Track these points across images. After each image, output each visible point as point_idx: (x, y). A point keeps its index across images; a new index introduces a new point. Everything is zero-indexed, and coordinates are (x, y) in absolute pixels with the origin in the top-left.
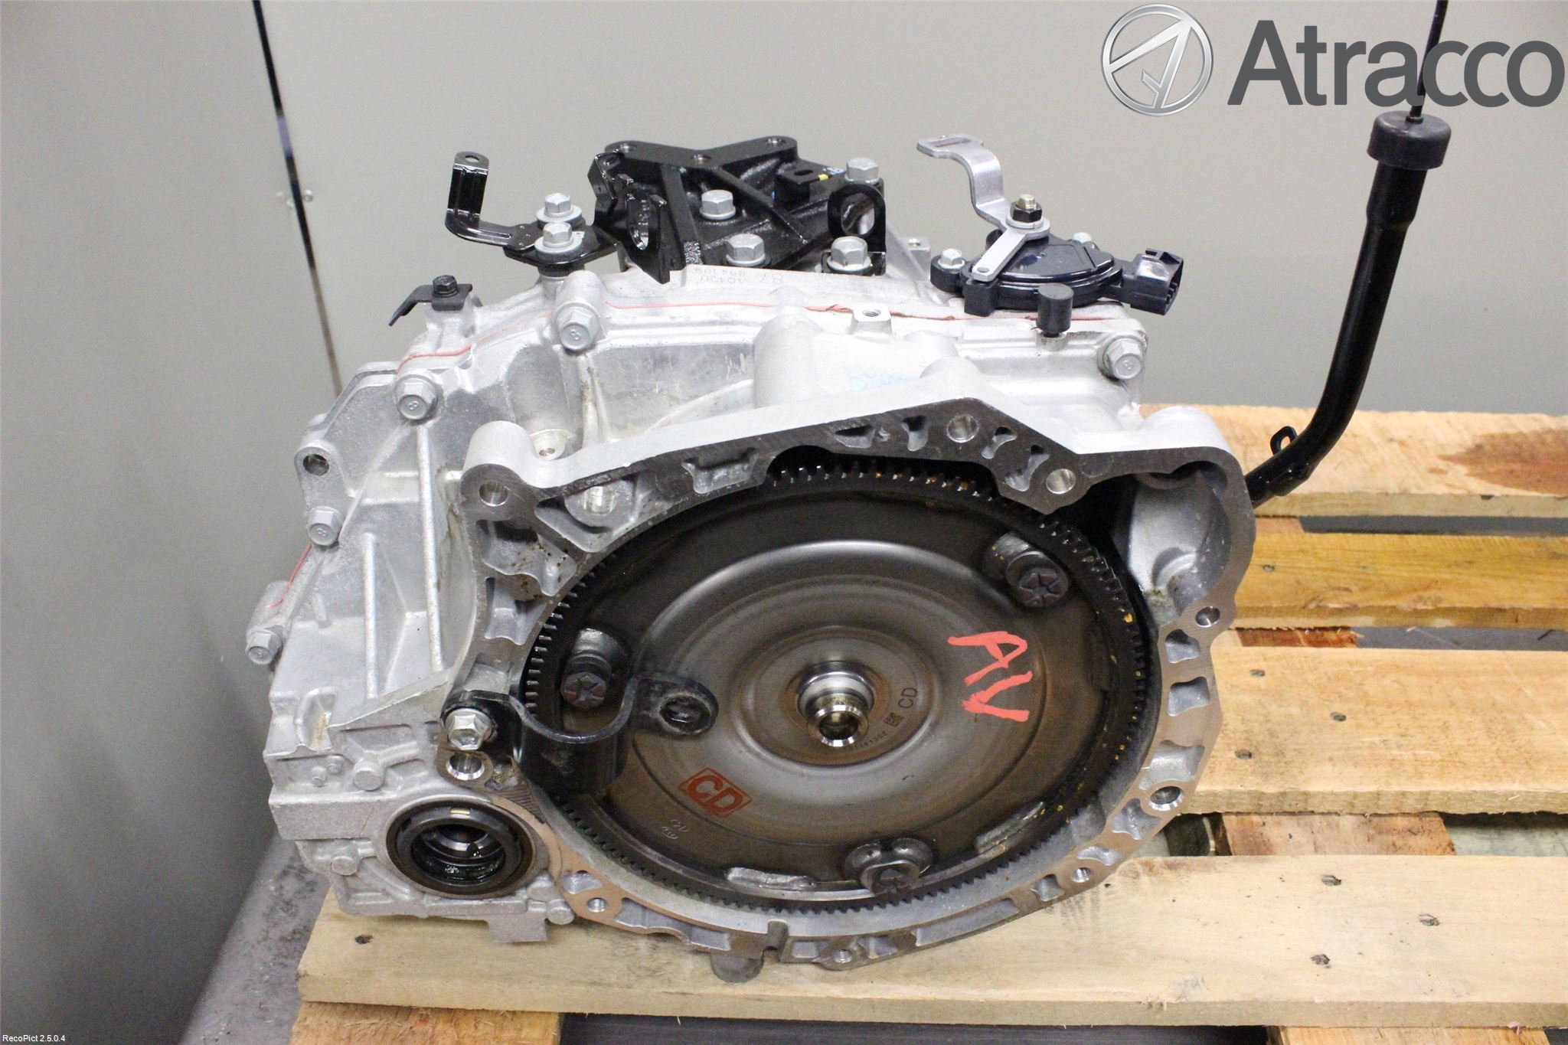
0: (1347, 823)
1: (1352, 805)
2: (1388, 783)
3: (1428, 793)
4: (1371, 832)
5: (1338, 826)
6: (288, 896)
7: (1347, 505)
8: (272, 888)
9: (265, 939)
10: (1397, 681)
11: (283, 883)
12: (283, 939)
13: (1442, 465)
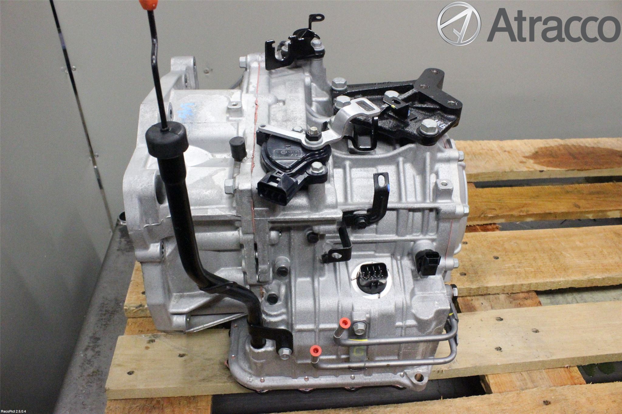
0: (502, 297)
1: (504, 290)
2: (516, 281)
3: (531, 284)
4: (511, 300)
5: (499, 299)
6: (89, 358)
7: (491, 177)
8: (82, 355)
9: (81, 376)
10: (516, 243)
11: (87, 353)
12: (89, 375)
13: (524, 160)
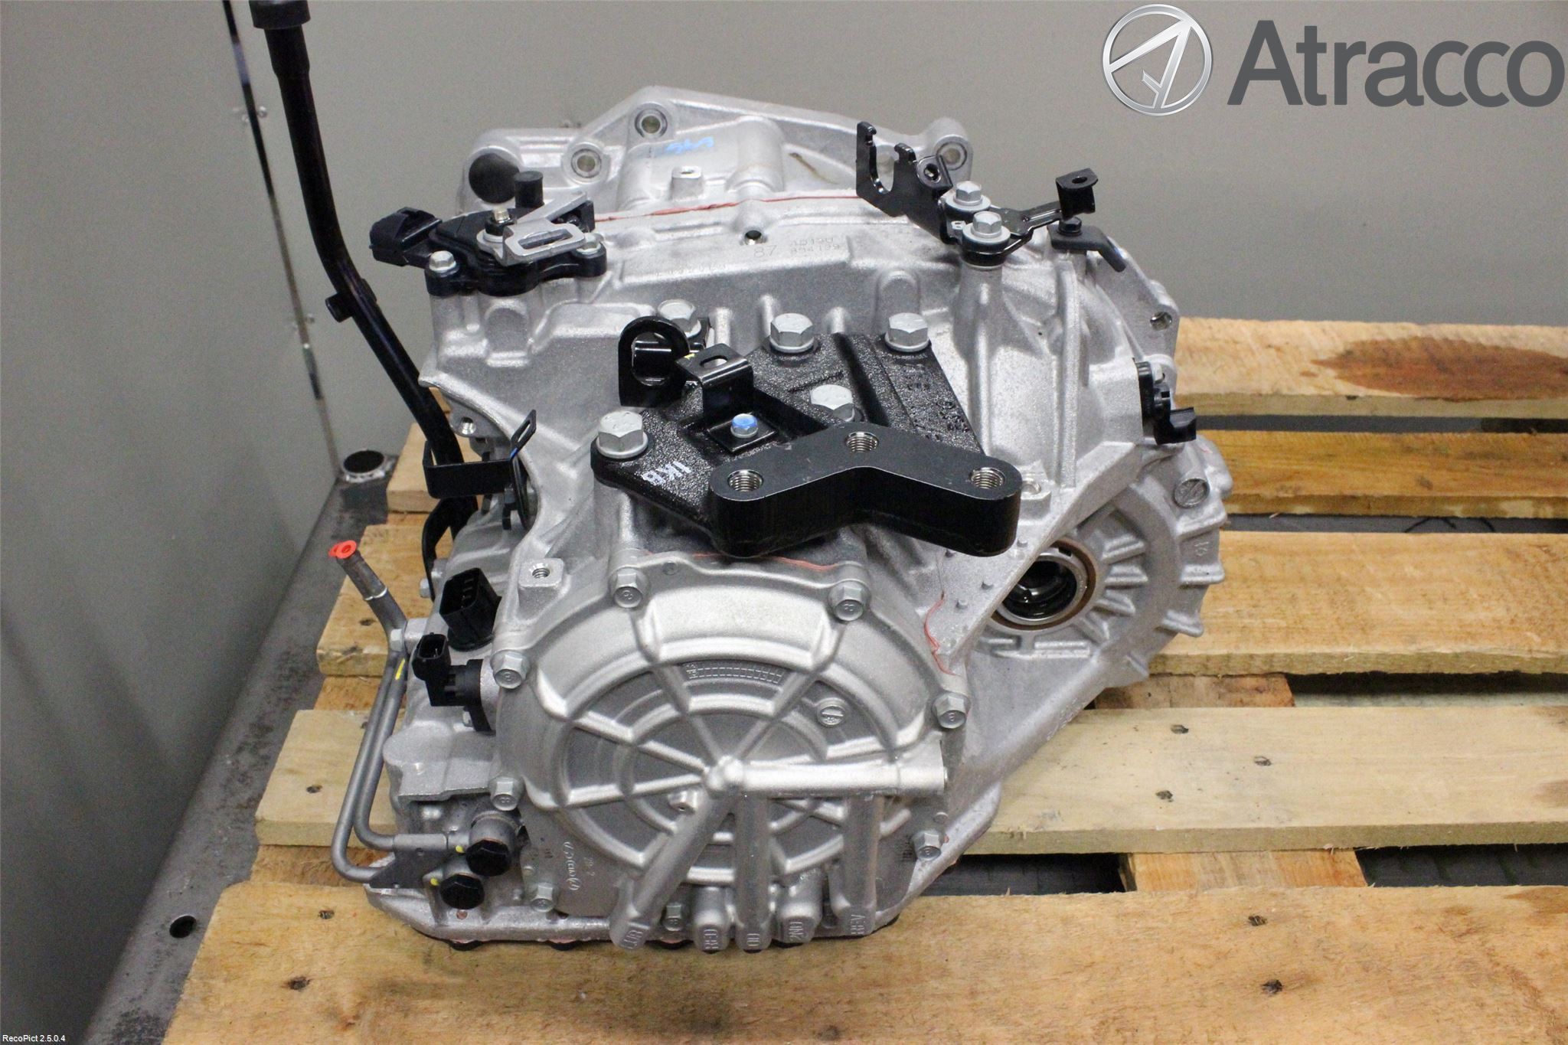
0: (1201, 683)
1: (1206, 667)
2: (1237, 647)
3: (1273, 656)
4: (1222, 690)
5: (1192, 685)
6: (242, 769)
7: (1224, 406)
8: (229, 762)
9: (223, 807)
10: (1255, 560)
11: (240, 758)
12: (240, 806)
13: (1313, 368)
